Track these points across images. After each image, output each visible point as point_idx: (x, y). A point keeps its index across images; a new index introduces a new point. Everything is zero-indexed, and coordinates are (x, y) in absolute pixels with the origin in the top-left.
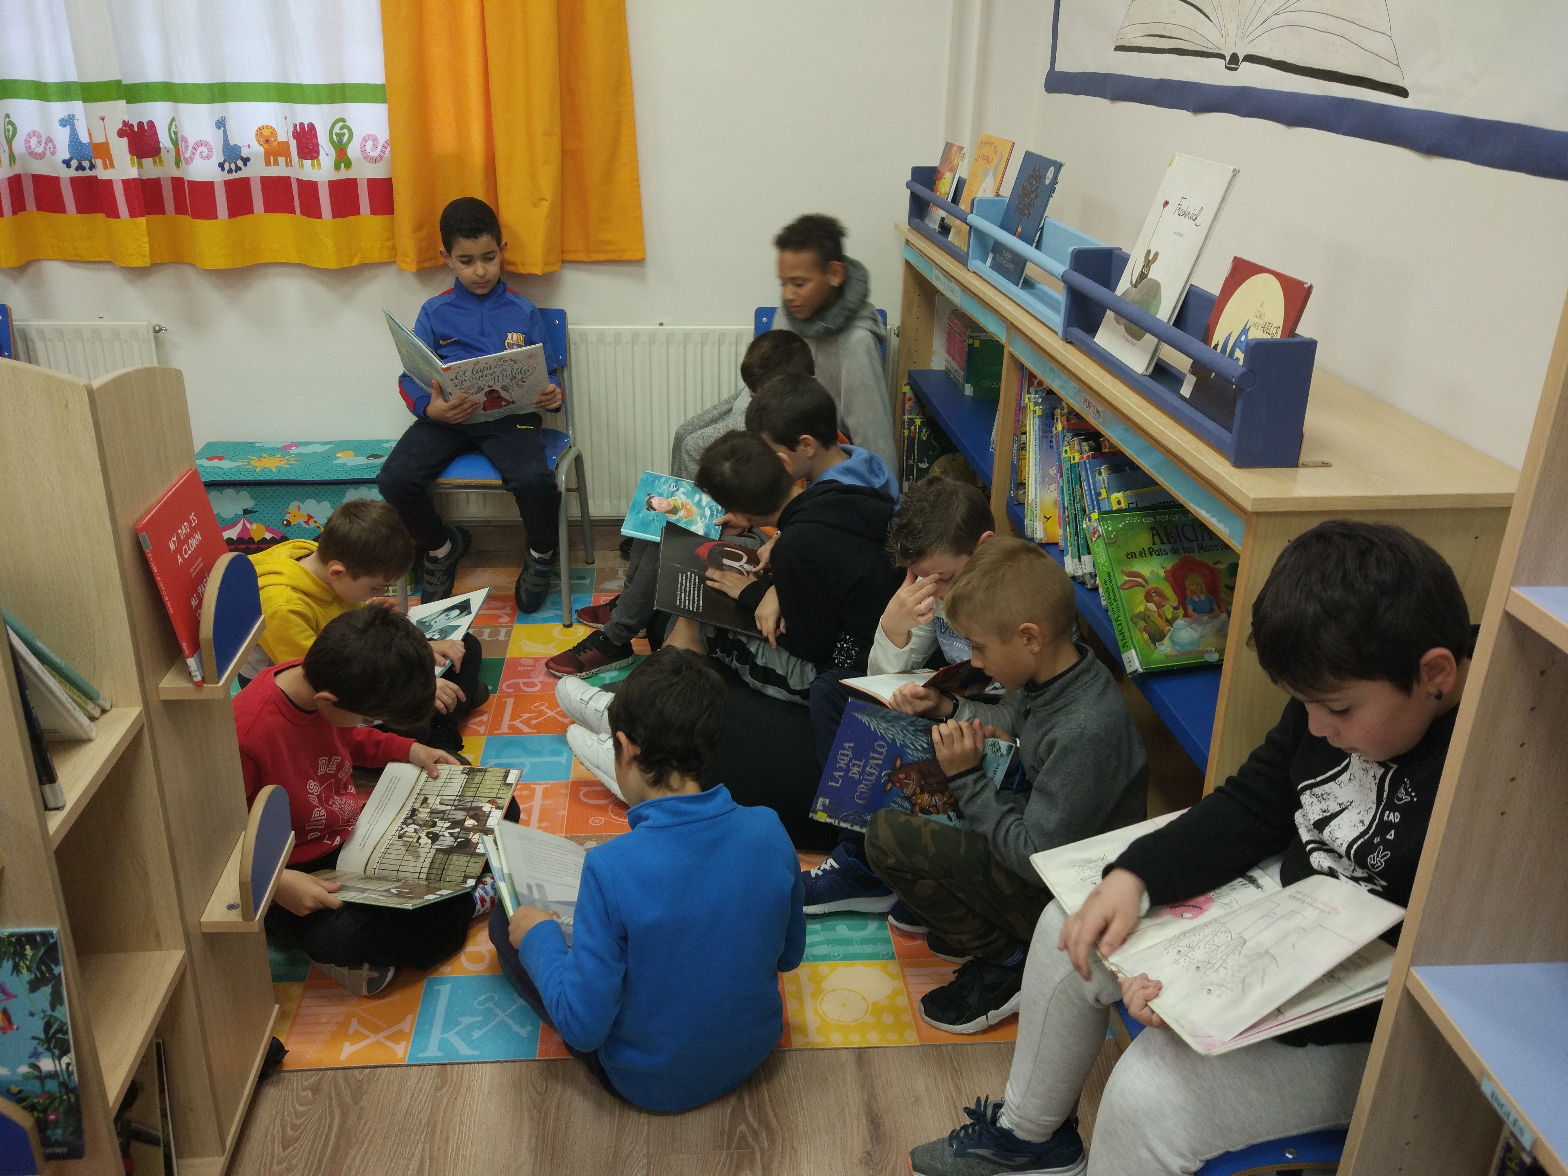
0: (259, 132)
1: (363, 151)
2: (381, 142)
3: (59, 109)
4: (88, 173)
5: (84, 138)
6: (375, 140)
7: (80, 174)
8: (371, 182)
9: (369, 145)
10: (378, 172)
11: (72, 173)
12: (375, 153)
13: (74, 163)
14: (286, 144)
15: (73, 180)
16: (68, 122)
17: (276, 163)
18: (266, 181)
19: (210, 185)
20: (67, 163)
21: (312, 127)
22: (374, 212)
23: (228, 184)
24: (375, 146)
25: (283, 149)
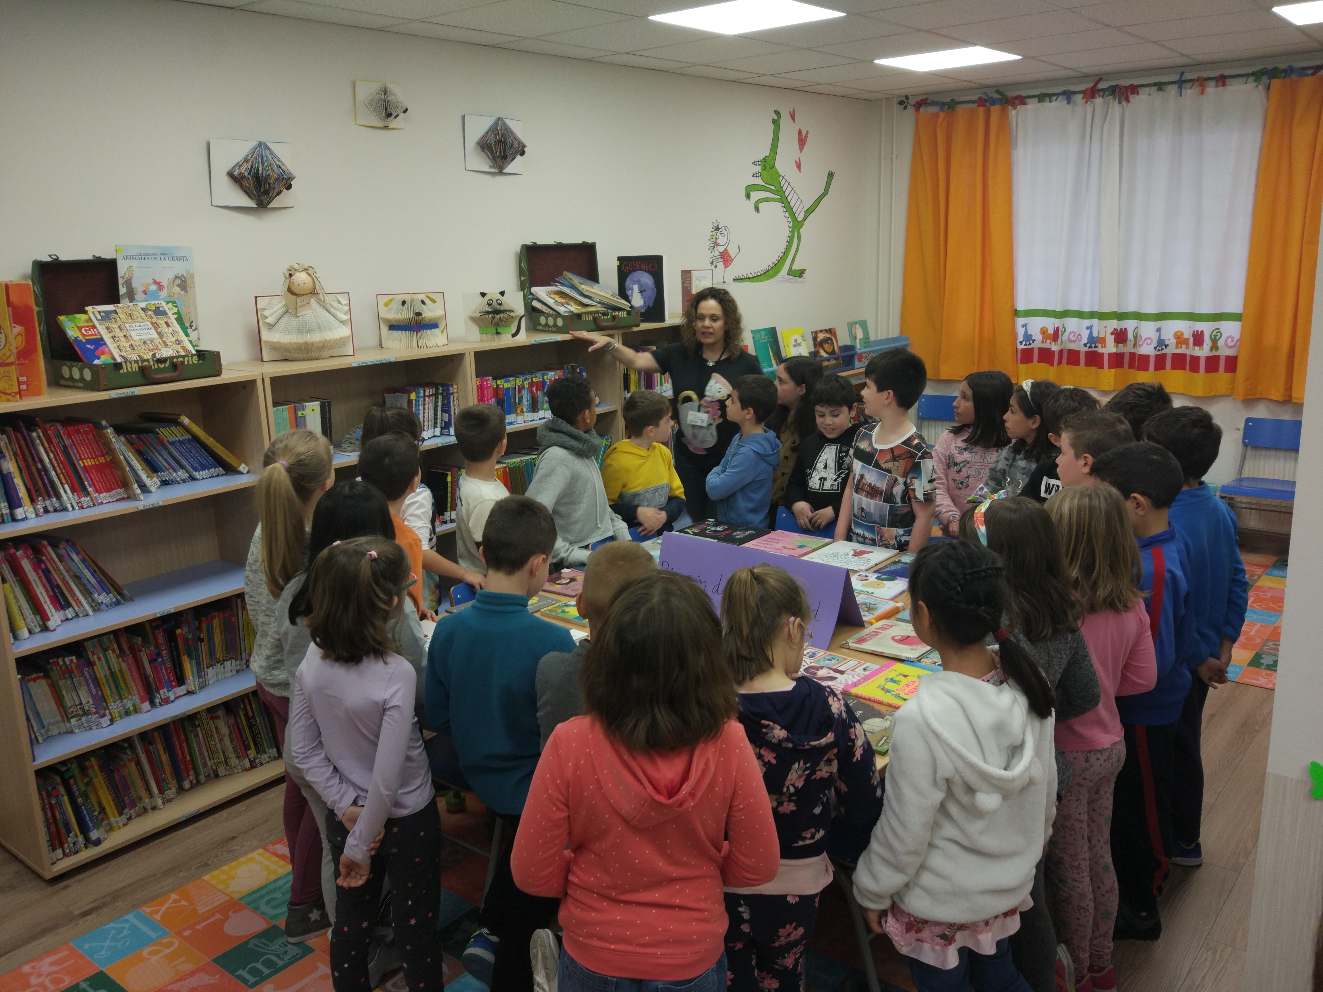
0: (1176, 334)
2: (1236, 339)
3: (1087, 322)
4: (1093, 349)
5: (1095, 335)
6: (1232, 338)
7: (1090, 349)
8: (1227, 357)
10: (1231, 353)
11: (1087, 349)
12: (1233, 345)
14: (1188, 339)
15: (1086, 352)
16: (1090, 328)
17: (1181, 347)
18: (1174, 356)
19: (1148, 356)
22: (1226, 371)
23: (1157, 356)
24: (1232, 341)
25: (1186, 341)
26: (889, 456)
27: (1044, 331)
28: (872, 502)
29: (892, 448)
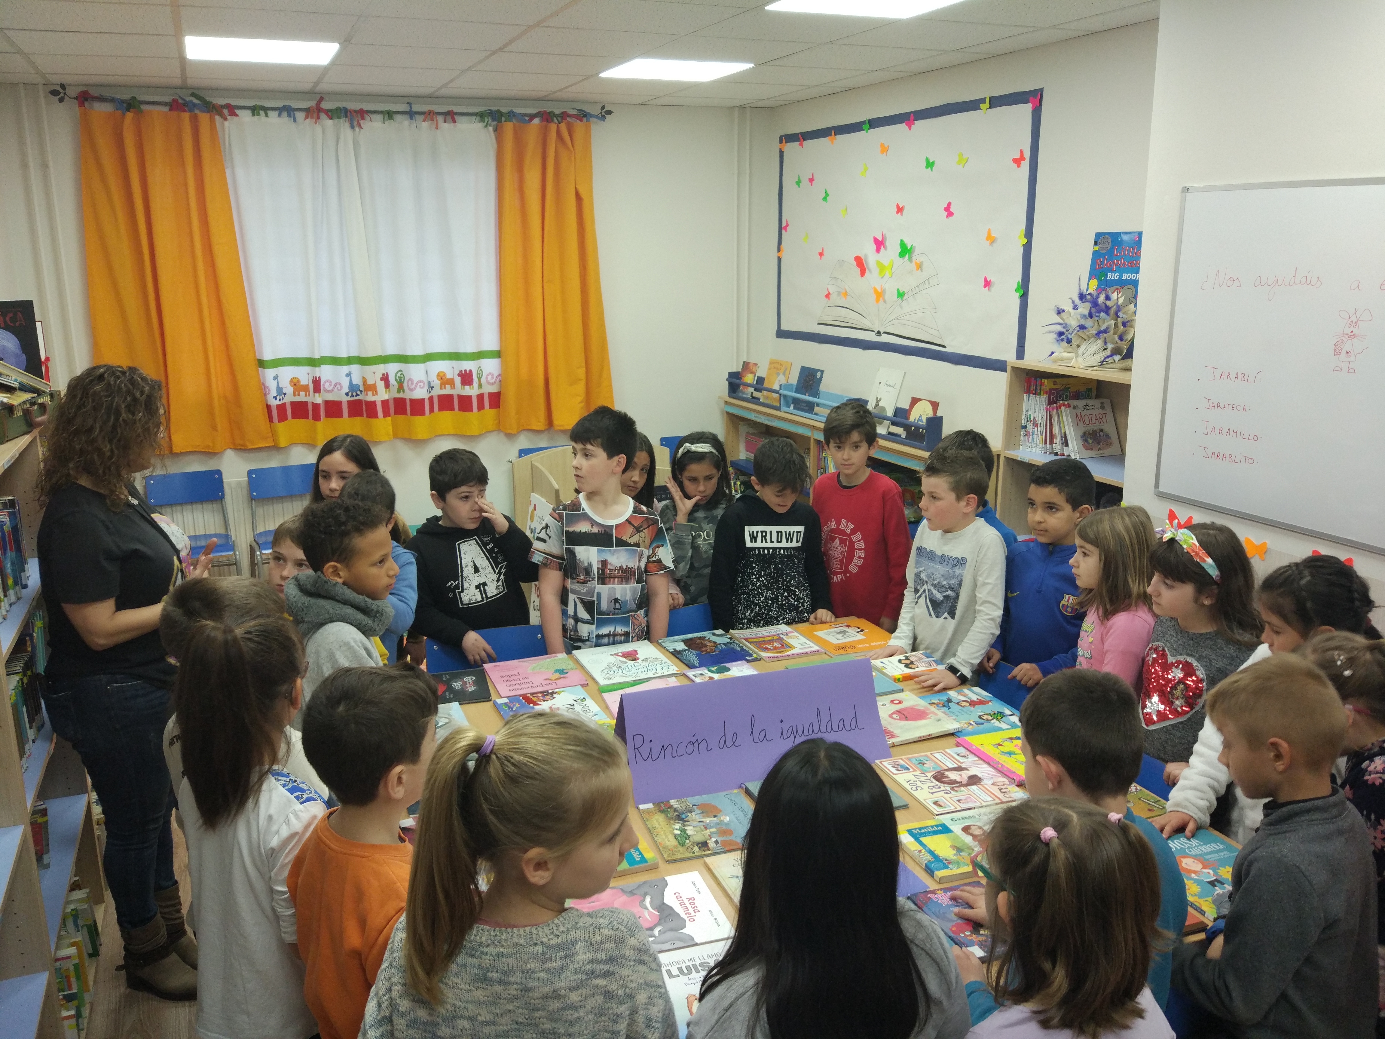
0: (438, 375)
1: (487, 380)
2: (495, 375)
3: (345, 369)
4: (355, 398)
6: (493, 375)
7: (352, 399)
8: (490, 394)
9: (490, 377)
10: (494, 389)
11: (349, 398)
12: (493, 381)
13: (350, 394)
14: (453, 379)
15: (349, 402)
17: (445, 388)
18: (440, 397)
19: (423, 400)
20: (347, 394)
21: (470, 371)
22: (491, 407)
23: (428, 399)
24: (493, 378)
25: (451, 382)
26: (630, 529)
27: (295, 383)
28: (628, 587)
29: (627, 520)
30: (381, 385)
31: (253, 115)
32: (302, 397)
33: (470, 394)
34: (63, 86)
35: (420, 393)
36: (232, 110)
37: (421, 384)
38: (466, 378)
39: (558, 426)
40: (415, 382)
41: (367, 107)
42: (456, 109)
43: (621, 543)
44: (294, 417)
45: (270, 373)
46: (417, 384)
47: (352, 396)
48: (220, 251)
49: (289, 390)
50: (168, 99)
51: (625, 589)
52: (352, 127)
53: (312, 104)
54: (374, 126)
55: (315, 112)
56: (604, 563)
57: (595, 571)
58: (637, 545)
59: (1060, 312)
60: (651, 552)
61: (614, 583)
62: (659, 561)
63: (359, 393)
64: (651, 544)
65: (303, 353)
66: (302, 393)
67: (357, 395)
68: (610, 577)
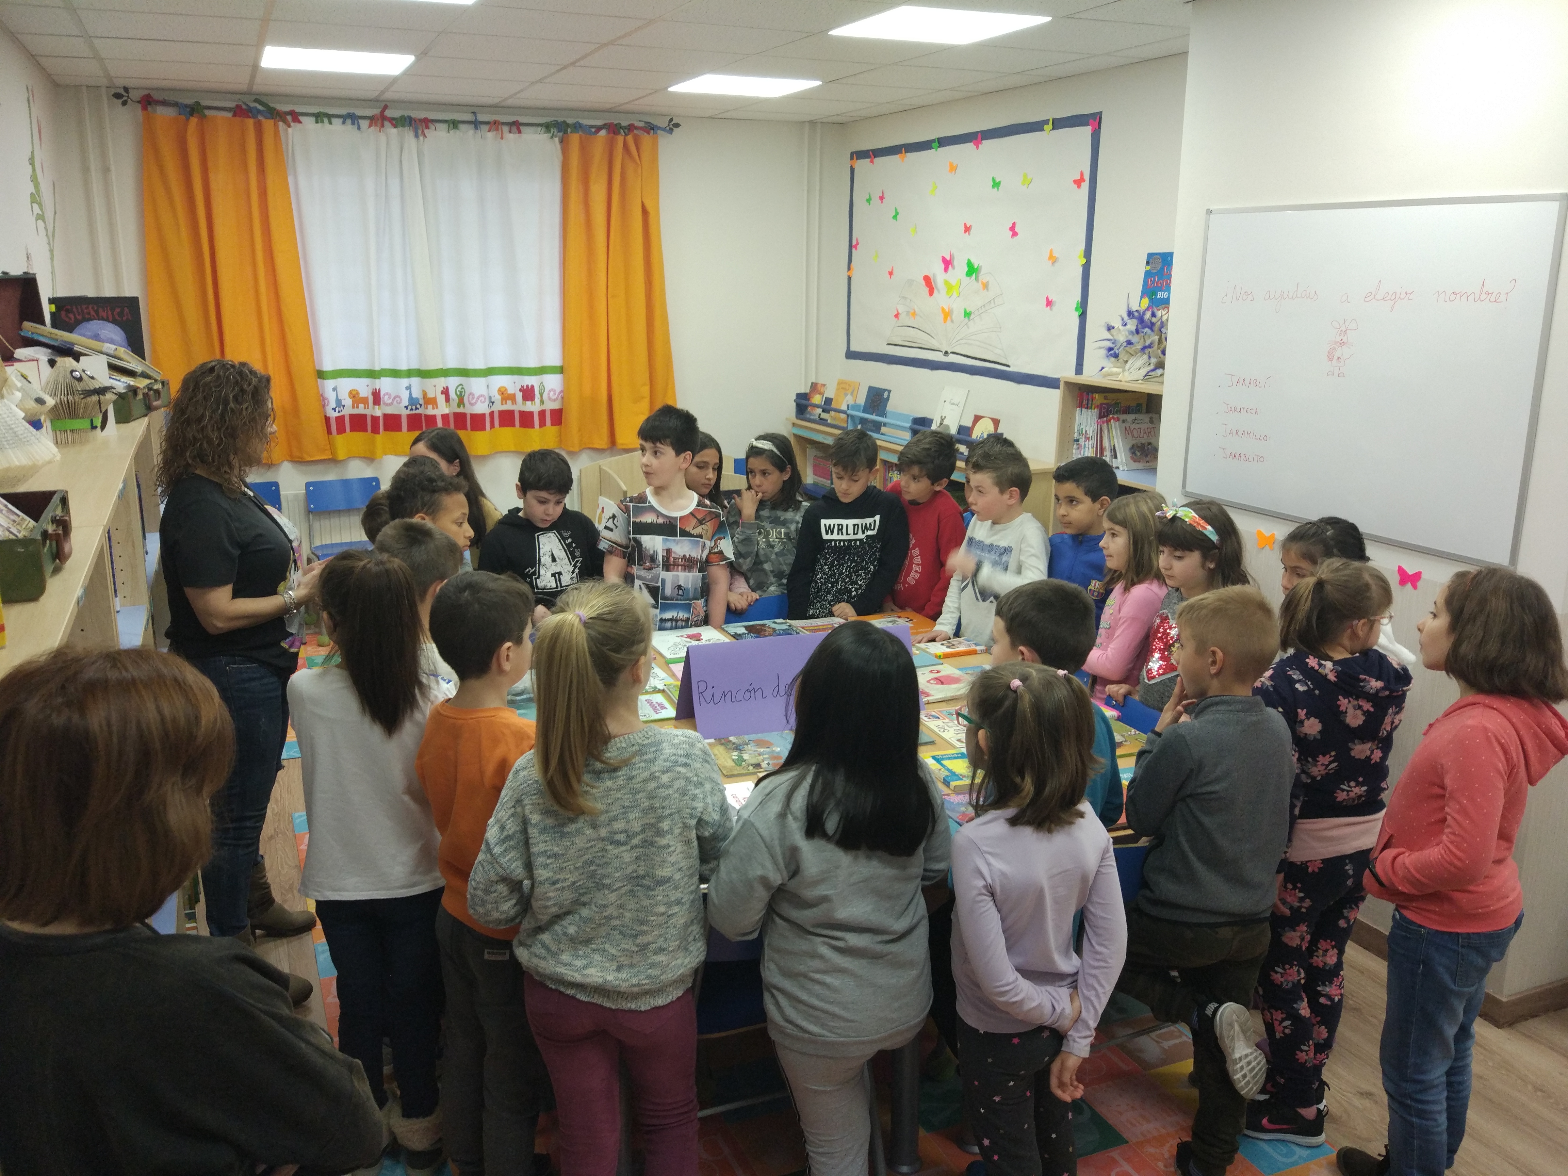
0: (499, 390)
1: (549, 397)
2: (558, 391)
3: (405, 382)
4: (414, 412)
5: (414, 396)
6: (555, 391)
7: (412, 412)
8: (552, 411)
9: (552, 393)
10: (556, 406)
11: (408, 412)
12: (554, 398)
13: (410, 407)
15: (409, 416)
16: (408, 388)
17: (506, 403)
18: (501, 413)
19: (484, 415)
20: (407, 407)
21: (533, 387)
22: (552, 424)
23: (489, 414)
24: (555, 394)
25: (512, 398)
26: (694, 522)
27: (354, 395)
28: (690, 575)
29: (691, 513)
30: (441, 399)
31: (317, 122)
32: (361, 410)
33: (531, 410)
34: (126, 89)
35: (481, 408)
36: (296, 117)
37: (483, 399)
38: (528, 394)
39: (622, 444)
40: (476, 396)
41: (431, 116)
42: (522, 119)
43: (685, 534)
44: (352, 429)
45: (329, 384)
46: (478, 398)
47: (412, 409)
48: (281, 260)
49: (348, 402)
50: (232, 105)
51: (688, 577)
52: (417, 136)
53: (377, 111)
54: (438, 136)
55: (379, 120)
56: (669, 551)
57: (660, 558)
58: (700, 536)
59: (1110, 328)
60: (713, 544)
61: (677, 571)
62: (721, 552)
63: (418, 406)
64: (713, 536)
65: (363, 366)
66: (361, 406)
67: (417, 409)
68: (674, 565)
